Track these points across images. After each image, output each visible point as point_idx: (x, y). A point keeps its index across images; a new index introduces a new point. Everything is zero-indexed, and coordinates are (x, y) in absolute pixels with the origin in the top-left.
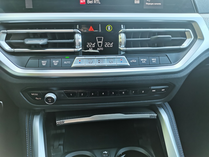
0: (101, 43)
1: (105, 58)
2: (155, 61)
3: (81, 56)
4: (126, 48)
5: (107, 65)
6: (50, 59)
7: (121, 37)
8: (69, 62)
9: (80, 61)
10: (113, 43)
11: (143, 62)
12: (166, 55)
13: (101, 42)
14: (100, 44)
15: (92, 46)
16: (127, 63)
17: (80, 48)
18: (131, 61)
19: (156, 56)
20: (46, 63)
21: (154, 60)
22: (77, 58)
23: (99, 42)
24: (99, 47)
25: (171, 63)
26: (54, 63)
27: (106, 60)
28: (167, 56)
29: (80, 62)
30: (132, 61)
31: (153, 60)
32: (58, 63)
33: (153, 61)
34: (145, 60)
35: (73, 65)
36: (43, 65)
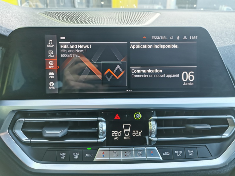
0: (128, 131)
1: (133, 150)
2: (193, 154)
3: (106, 146)
4: (157, 138)
5: (135, 159)
6: (70, 150)
7: (151, 125)
8: (91, 155)
9: (103, 153)
10: (141, 131)
11: (178, 155)
12: (204, 146)
14: (127, 132)
15: (117, 134)
16: (159, 156)
17: (104, 138)
18: (164, 154)
19: (193, 147)
20: (65, 155)
21: (191, 152)
22: (100, 149)
24: (125, 136)
25: (212, 157)
26: (74, 155)
27: (133, 153)
28: (206, 147)
30: (165, 154)
31: (189, 153)
32: (78, 155)
33: (190, 154)
34: (180, 152)
35: (96, 159)
36: (62, 158)
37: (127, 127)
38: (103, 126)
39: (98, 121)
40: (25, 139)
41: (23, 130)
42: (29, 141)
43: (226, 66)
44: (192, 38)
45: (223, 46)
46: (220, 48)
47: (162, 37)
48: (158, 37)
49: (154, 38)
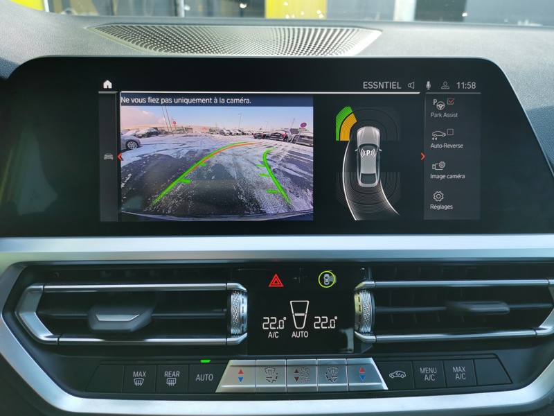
1: (314, 365)
2: (464, 376)
3: (246, 356)
4: (375, 335)
5: (319, 387)
6: (157, 365)
7: (360, 303)
8: (210, 377)
9: (241, 372)
10: (336, 318)
12: (494, 356)
13: (303, 315)
14: (300, 320)
15: (276, 325)
16: (381, 381)
17: (243, 333)
18: (391, 375)
19: (464, 357)
20: (144, 377)
21: (459, 371)
22: (232, 362)
23: (297, 315)
24: (296, 330)
25: (512, 383)
26: (166, 378)
27: (317, 371)
28: (497, 358)
29: (241, 375)
31: (455, 373)
32: (177, 378)
33: (457, 377)
34: (432, 370)
35: (224, 386)
36: (136, 384)
37: (300, 308)
38: (240, 305)
39: (230, 292)
40: (44, 335)
41: (40, 312)
42: (55, 342)
43: (548, 157)
44: (461, 85)
45: (538, 107)
46: (530, 112)
47: (389, 84)
48: (378, 84)
49: (368, 86)
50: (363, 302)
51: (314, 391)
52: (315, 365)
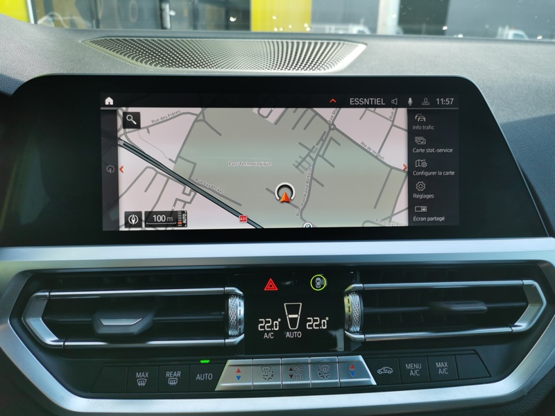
0: (297, 318)
2: (446, 371)
3: (244, 356)
4: (364, 334)
5: (312, 384)
6: (159, 366)
7: (350, 305)
8: (209, 376)
9: (239, 371)
10: (327, 318)
11: (412, 373)
12: (474, 352)
13: (296, 316)
14: (293, 321)
15: (271, 326)
16: (369, 377)
17: (240, 335)
18: (379, 372)
19: (446, 353)
20: (146, 378)
21: (442, 366)
22: (230, 362)
23: (290, 316)
24: (289, 330)
25: (490, 376)
26: (168, 378)
27: (309, 368)
28: (477, 353)
29: (239, 374)
30: (382, 371)
31: (439, 368)
32: (178, 377)
33: (440, 372)
34: (417, 366)
35: (222, 385)
36: (139, 384)
37: (293, 310)
38: (237, 308)
39: (228, 295)
40: (50, 339)
41: (46, 318)
42: (60, 346)
43: (520, 166)
44: (440, 102)
45: (511, 120)
46: (504, 125)
47: (373, 101)
48: (364, 101)
49: (355, 102)
50: (353, 303)
51: (308, 387)
52: (308, 363)
